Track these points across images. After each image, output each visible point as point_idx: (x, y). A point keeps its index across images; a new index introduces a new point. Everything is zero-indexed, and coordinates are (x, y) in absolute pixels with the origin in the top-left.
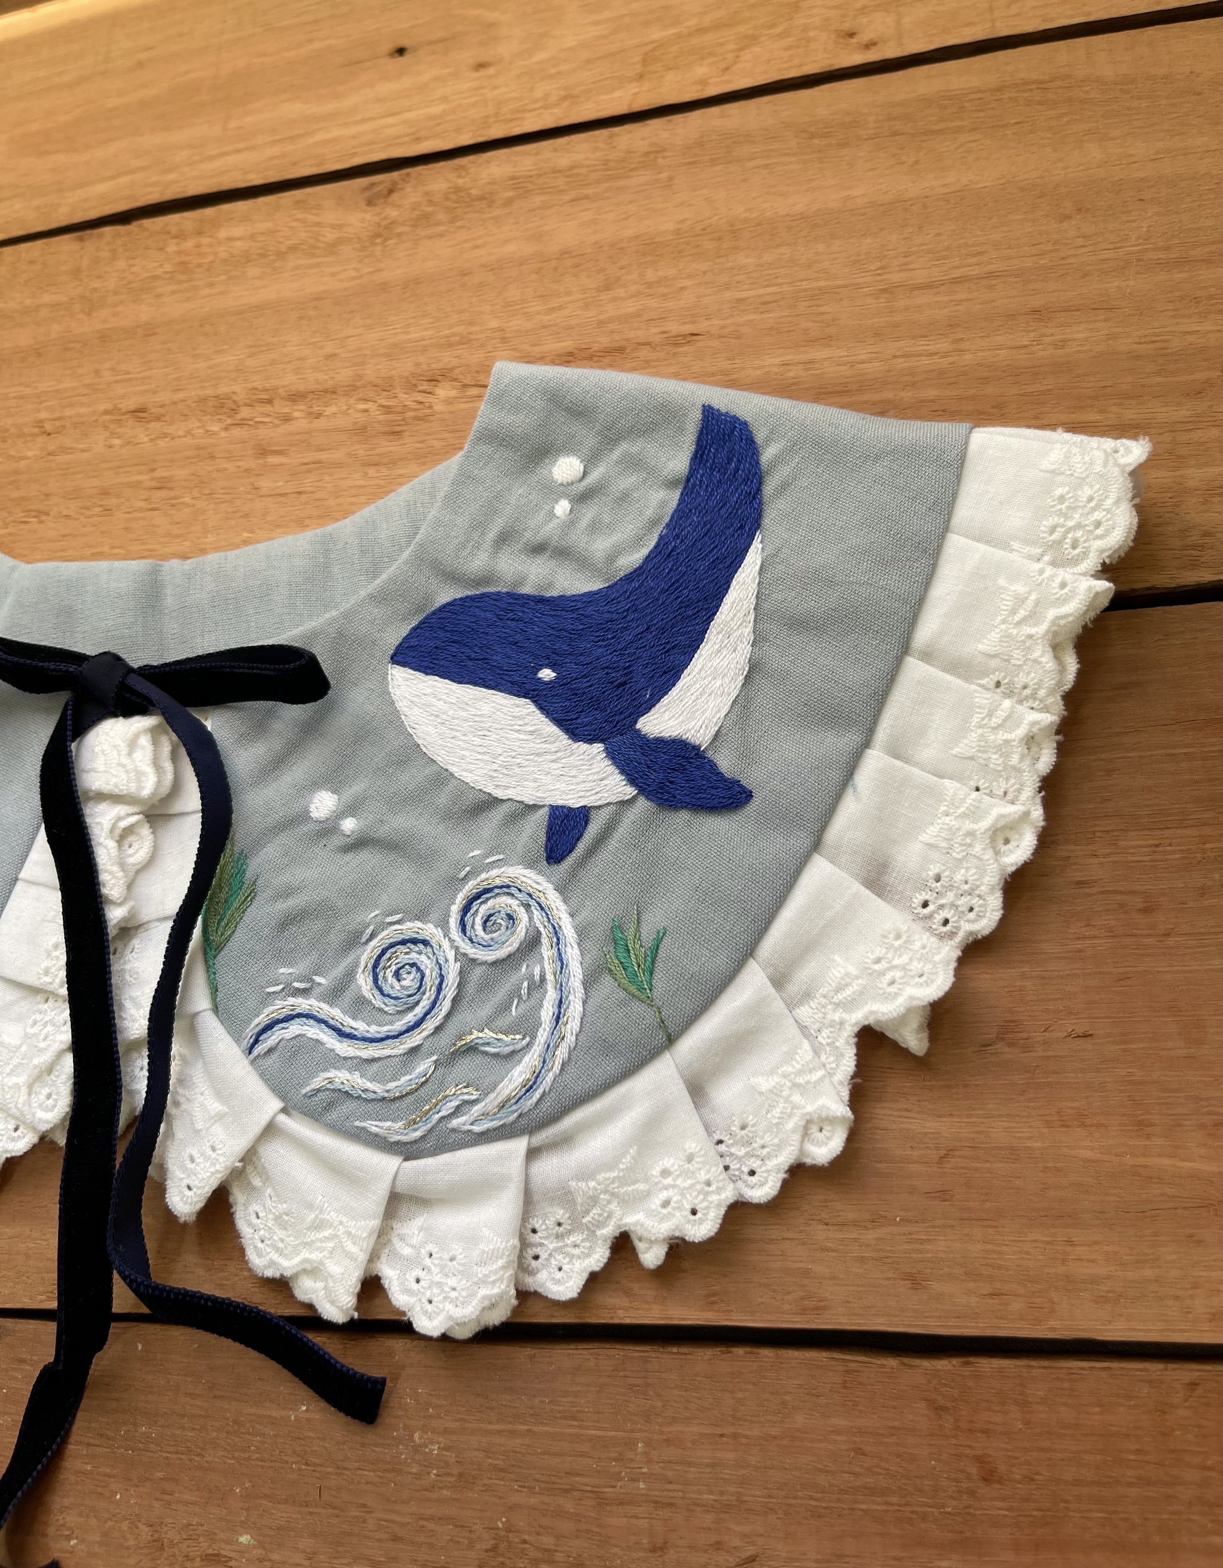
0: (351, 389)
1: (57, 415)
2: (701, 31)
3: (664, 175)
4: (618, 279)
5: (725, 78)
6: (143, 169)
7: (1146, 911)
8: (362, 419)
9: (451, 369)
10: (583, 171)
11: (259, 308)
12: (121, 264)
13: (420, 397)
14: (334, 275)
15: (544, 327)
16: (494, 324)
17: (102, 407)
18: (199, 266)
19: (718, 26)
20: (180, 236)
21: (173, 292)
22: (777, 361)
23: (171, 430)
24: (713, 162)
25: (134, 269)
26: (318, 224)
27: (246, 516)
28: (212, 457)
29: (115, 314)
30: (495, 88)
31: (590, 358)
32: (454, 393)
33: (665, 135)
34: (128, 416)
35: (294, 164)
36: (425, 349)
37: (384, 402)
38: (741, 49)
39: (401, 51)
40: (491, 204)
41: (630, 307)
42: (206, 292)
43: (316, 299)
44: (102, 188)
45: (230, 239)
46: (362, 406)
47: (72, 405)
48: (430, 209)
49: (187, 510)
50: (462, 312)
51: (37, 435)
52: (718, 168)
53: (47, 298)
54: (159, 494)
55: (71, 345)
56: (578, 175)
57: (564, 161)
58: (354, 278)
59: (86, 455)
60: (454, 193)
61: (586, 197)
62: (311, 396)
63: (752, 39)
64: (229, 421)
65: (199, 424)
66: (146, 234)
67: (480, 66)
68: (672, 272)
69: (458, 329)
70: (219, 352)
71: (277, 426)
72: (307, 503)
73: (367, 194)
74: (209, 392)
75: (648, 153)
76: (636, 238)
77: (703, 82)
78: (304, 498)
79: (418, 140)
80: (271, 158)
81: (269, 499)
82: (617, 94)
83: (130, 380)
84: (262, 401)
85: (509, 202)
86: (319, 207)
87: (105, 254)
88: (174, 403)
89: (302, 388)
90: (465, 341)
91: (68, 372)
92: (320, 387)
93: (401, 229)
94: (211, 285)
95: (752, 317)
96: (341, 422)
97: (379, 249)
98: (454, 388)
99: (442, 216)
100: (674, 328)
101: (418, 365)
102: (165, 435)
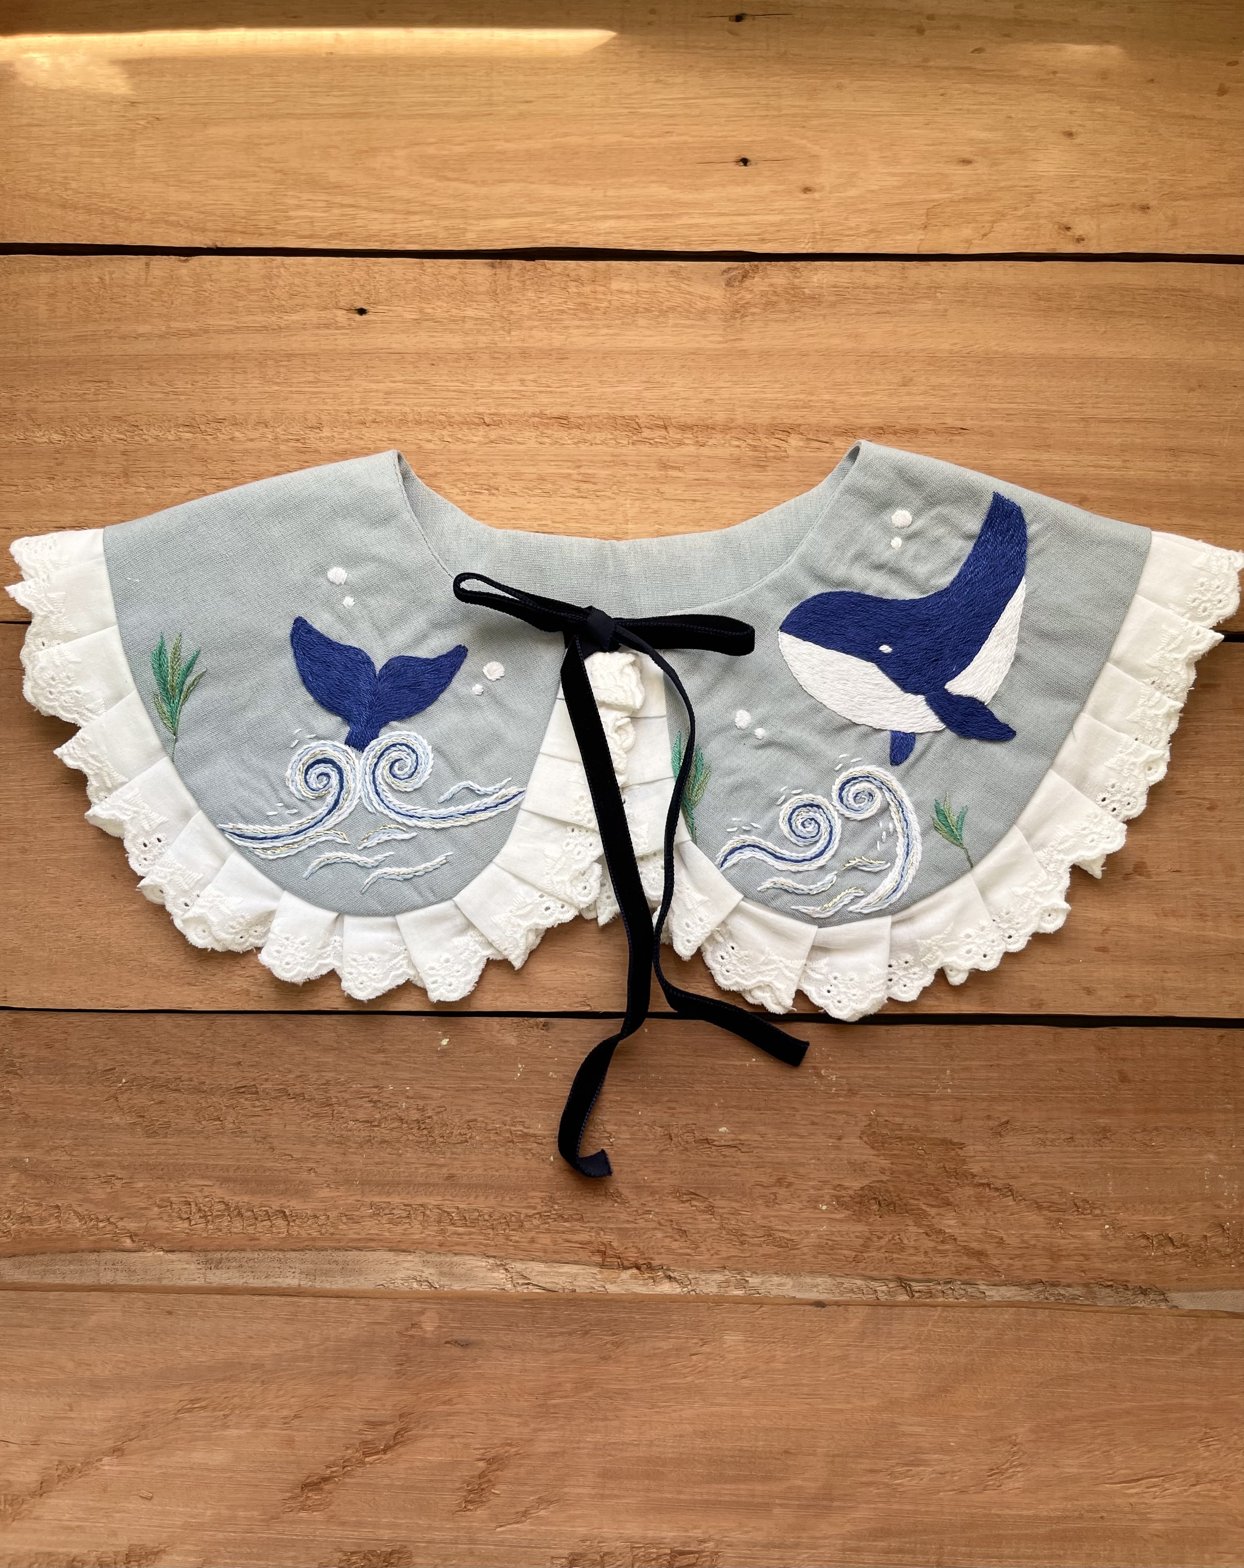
0: (726, 429)
1: (493, 411)
2: (967, 200)
3: (940, 307)
4: (911, 380)
5: (984, 242)
6: (537, 214)
7: (1211, 808)
8: (737, 452)
9: (800, 425)
10: (885, 291)
11: (650, 353)
12: (530, 294)
13: (778, 442)
14: (705, 336)
15: (862, 405)
16: (827, 397)
17: (530, 411)
18: (597, 308)
19: (978, 200)
20: (578, 280)
21: (578, 327)
22: (1018, 456)
23: (589, 437)
24: (974, 304)
25: (542, 301)
26: (689, 293)
27: (656, 512)
28: (626, 465)
29: (530, 337)
30: (820, 211)
31: (895, 433)
32: (801, 444)
33: (942, 276)
34: (553, 421)
35: (667, 239)
36: (778, 407)
37: (750, 442)
38: (994, 222)
39: (745, 161)
40: (820, 303)
41: (920, 401)
42: (605, 331)
43: (693, 353)
44: (502, 223)
45: (621, 291)
46: (737, 443)
47: (505, 405)
48: (775, 298)
49: (609, 501)
50: (803, 383)
51: (478, 425)
52: (978, 309)
53: (470, 312)
54: (585, 486)
55: (496, 355)
56: (882, 293)
57: (872, 281)
58: (720, 342)
59: (522, 447)
60: (792, 289)
61: (888, 312)
62: (696, 429)
63: (1000, 216)
64: (635, 438)
65: (610, 436)
66: (549, 273)
67: (807, 190)
68: (947, 381)
69: (801, 397)
70: (619, 382)
71: (673, 448)
72: (700, 509)
73: (726, 276)
74: (618, 413)
75: (929, 288)
76: (923, 350)
77: (969, 242)
78: (698, 504)
79: (763, 240)
80: (647, 230)
81: (673, 503)
82: (910, 237)
83: (551, 392)
84: (658, 426)
85: (833, 305)
86: (689, 279)
87: (515, 283)
88: (590, 417)
89: (689, 421)
90: (806, 406)
91: (497, 377)
92: (701, 423)
93: (754, 310)
94: (609, 327)
95: (1000, 423)
96: (721, 452)
97: (739, 321)
98: (801, 440)
99: (784, 306)
100: (950, 421)
101: (774, 418)
102: (585, 441)
